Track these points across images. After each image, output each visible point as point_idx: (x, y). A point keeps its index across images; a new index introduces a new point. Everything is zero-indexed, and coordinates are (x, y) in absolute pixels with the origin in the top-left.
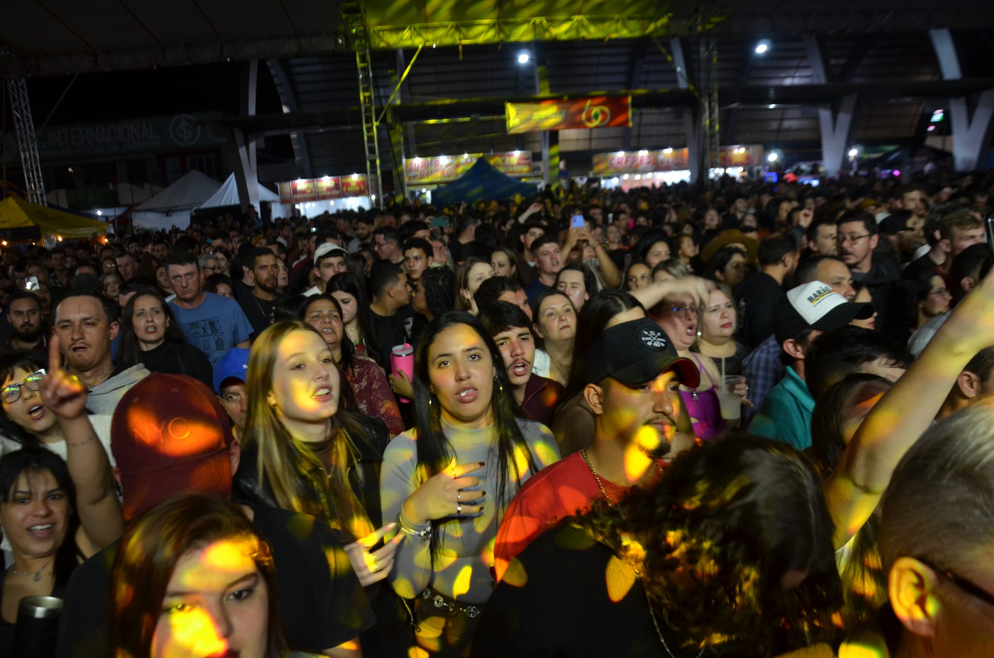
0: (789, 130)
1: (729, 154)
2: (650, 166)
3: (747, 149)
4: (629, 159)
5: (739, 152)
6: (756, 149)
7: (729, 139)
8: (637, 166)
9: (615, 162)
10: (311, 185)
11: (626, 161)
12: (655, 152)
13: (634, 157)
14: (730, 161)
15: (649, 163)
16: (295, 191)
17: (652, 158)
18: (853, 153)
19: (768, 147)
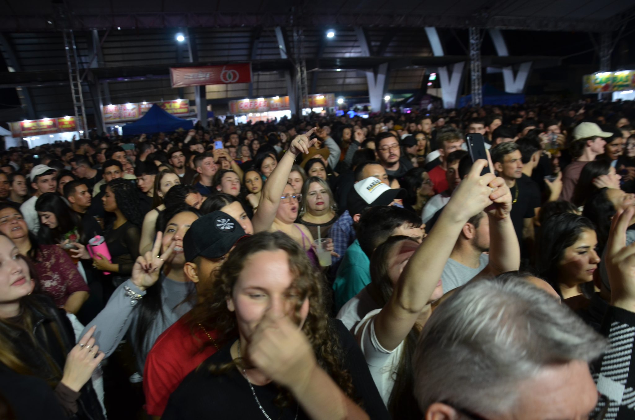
0: (349, 84)
1: (314, 100)
2: (265, 108)
3: (325, 97)
4: (252, 104)
5: (319, 98)
6: (330, 96)
7: (314, 91)
8: (257, 108)
9: (243, 105)
10: (34, 124)
11: (251, 105)
12: (268, 99)
13: (256, 102)
14: (315, 103)
15: (264, 106)
16: (23, 129)
17: (266, 103)
18: (387, 98)
19: (337, 94)
